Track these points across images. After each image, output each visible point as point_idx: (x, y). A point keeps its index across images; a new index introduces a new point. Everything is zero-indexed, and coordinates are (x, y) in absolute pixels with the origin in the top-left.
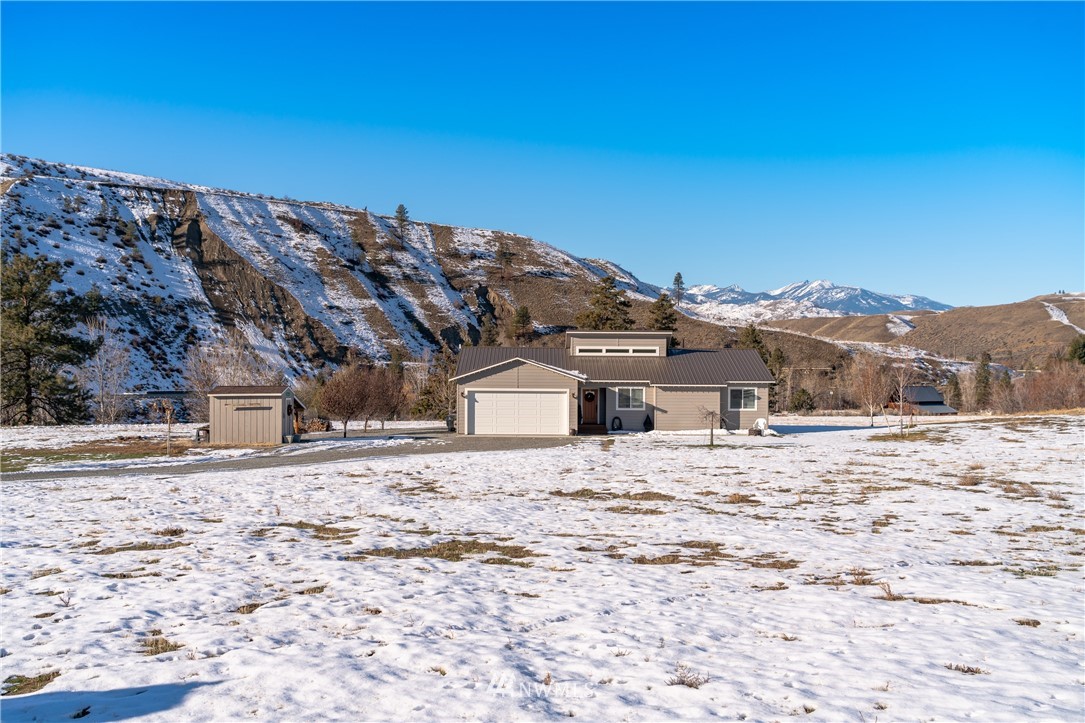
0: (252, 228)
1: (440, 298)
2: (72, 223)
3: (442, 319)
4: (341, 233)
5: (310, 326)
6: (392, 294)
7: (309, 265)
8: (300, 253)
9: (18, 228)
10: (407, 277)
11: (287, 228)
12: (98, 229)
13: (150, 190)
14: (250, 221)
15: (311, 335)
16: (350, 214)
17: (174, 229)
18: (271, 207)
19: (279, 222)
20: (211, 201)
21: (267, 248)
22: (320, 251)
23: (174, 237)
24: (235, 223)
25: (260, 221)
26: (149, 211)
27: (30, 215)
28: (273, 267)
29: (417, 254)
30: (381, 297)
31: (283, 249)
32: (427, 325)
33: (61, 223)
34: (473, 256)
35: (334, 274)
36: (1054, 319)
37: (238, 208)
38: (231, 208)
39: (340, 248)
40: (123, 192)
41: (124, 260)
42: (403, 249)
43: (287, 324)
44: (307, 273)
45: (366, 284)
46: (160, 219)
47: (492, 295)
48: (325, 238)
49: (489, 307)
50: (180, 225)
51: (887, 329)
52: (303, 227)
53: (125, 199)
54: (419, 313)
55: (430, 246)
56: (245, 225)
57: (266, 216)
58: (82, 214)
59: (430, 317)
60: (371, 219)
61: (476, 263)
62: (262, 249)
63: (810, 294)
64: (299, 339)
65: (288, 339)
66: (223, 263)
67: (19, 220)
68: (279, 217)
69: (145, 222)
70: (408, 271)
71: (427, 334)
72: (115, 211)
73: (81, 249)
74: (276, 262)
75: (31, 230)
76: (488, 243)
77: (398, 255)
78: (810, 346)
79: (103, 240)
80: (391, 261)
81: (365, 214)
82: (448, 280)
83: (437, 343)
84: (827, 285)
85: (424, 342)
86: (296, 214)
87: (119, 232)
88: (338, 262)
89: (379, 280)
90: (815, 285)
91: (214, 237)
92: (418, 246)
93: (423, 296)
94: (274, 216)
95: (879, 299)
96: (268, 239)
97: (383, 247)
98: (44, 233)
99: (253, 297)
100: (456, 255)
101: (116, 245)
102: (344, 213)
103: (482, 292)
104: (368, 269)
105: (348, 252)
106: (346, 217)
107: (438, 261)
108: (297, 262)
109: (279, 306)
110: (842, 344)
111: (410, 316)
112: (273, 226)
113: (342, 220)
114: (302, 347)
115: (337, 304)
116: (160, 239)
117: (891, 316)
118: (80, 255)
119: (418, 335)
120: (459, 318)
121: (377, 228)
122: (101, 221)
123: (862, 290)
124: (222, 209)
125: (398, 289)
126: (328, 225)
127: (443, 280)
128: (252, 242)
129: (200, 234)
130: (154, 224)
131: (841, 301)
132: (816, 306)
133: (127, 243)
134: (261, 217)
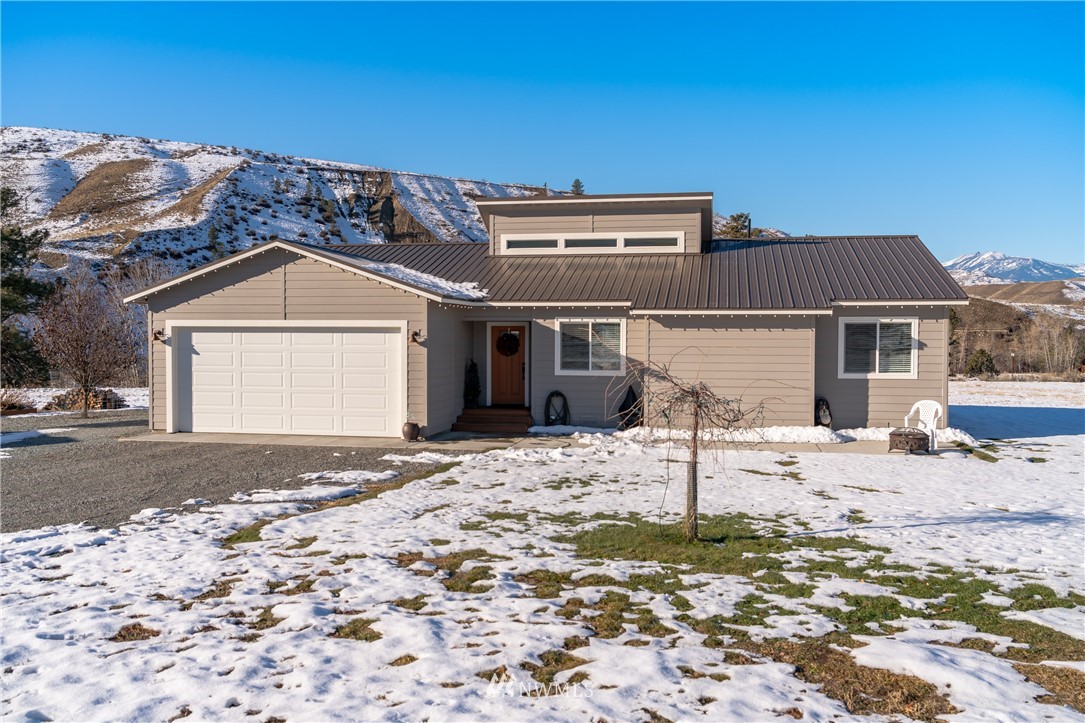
0: (439, 205)
2: (281, 202)
9: (233, 207)
11: (472, 204)
12: (302, 207)
13: (352, 172)
14: (438, 198)
16: (531, 189)
17: (370, 206)
18: (458, 185)
19: (465, 198)
20: (405, 181)
21: (452, 222)
23: (370, 213)
24: (425, 200)
25: (448, 198)
26: (349, 191)
27: (244, 196)
28: (457, 239)
31: (467, 223)
33: (271, 202)
37: (429, 186)
38: (422, 186)
40: (328, 175)
41: (324, 234)
46: (358, 197)
50: (375, 202)
51: (1062, 295)
53: (330, 181)
56: (434, 201)
57: (453, 193)
58: (290, 195)
62: (447, 223)
63: (981, 265)
66: (411, 235)
67: (234, 201)
68: (465, 194)
69: (346, 200)
72: (319, 190)
73: (285, 225)
74: (459, 234)
75: (244, 209)
78: (985, 308)
79: (306, 217)
81: (545, 190)
84: (999, 256)
86: (481, 191)
87: (321, 210)
90: (986, 256)
91: (404, 213)
94: (461, 193)
95: (1052, 268)
96: (454, 213)
98: (255, 212)
101: (317, 221)
102: (526, 189)
108: (479, 234)
110: (1019, 306)
112: (459, 202)
116: (357, 215)
117: (1067, 282)
118: (284, 230)
122: (306, 201)
123: (1034, 260)
124: (414, 188)
128: (439, 216)
129: (393, 210)
130: (353, 202)
131: (1012, 271)
132: (988, 275)
133: (328, 220)
134: (448, 194)
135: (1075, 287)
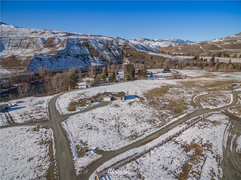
0: (94, 44)
1: (117, 52)
2: (74, 44)
3: (117, 55)
4: (105, 43)
5: (102, 57)
6: (111, 51)
7: (101, 48)
8: (100, 47)
9: (68, 46)
10: (113, 49)
11: (99, 43)
12: (77, 45)
13: (82, 39)
14: (94, 42)
15: (102, 58)
17: (85, 44)
19: (98, 42)
20: (89, 40)
22: (103, 46)
23: (86, 45)
25: (95, 42)
26: (82, 42)
27: (69, 44)
29: (114, 46)
30: (110, 52)
31: (98, 46)
32: (115, 55)
33: (73, 44)
34: (121, 46)
35: (104, 49)
36: (200, 48)
37: (93, 41)
38: (92, 41)
39: (105, 45)
40: (79, 39)
41: (80, 49)
42: (112, 45)
43: (99, 56)
44: (101, 49)
45: (108, 50)
46: (84, 43)
47: (123, 51)
48: (103, 44)
49: (123, 53)
50: (86, 44)
51: (178, 49)
52: (101, 43)
53: (80, 40)
54: (114, 54)
55: (116, 44)
57: (96, 42)
58: (75, 43)
59: (116, 54)
60: (109, 41)
61: (121, 47)
63: (171, 40)
64: (100, 58)
65: (99, 58)
66: (92, 49)
67: (68, 45)
69: (82, 43)
70: (113, 48)
71: (115, 57)
72: (79, 42)
73: (75, 48)
74: (97, 48)
76: (123, 44)
77: (112, 46)
79: (78, 46)
80: (111, 47)
82: (118, 49)
83: (116, 58)
85: (115, 58)
86: (100, 41)
87: (79, 45)
88: (105, 48)
89: (110, 50)
91: (90, 45)
92: (114, 44)
93: (115, 52)
96: (96, 45)
97: (110, 45)
98: (71, 46)
99: (95, 53)
100: (119, 46)
101: (79, 47)
103: (122, 51)
104: (108, 48)
105: (106, 46)
106: (106, 41)
107: (117, 47)
109: (98, 54)
111: (113, 54)
113: (105, 41)
114: (101, 59)
115: (105, 53)
116: (84, 46)
118: (75, 49)
119: (114, 57)
120: (119, 54)
121: (109, 42)
122: (77, 44)
123: (179, 39)
124: (91, 41)
125: (112, 51)
126: (104, 42)
127: (117, 49)
128: (95, 45)
129: (88, 45)
130: (83, 44)
131: (176, 41)
133: (80, 47)
135: (180, 47)
